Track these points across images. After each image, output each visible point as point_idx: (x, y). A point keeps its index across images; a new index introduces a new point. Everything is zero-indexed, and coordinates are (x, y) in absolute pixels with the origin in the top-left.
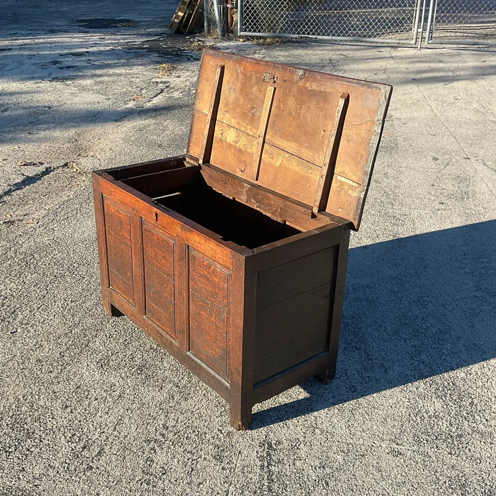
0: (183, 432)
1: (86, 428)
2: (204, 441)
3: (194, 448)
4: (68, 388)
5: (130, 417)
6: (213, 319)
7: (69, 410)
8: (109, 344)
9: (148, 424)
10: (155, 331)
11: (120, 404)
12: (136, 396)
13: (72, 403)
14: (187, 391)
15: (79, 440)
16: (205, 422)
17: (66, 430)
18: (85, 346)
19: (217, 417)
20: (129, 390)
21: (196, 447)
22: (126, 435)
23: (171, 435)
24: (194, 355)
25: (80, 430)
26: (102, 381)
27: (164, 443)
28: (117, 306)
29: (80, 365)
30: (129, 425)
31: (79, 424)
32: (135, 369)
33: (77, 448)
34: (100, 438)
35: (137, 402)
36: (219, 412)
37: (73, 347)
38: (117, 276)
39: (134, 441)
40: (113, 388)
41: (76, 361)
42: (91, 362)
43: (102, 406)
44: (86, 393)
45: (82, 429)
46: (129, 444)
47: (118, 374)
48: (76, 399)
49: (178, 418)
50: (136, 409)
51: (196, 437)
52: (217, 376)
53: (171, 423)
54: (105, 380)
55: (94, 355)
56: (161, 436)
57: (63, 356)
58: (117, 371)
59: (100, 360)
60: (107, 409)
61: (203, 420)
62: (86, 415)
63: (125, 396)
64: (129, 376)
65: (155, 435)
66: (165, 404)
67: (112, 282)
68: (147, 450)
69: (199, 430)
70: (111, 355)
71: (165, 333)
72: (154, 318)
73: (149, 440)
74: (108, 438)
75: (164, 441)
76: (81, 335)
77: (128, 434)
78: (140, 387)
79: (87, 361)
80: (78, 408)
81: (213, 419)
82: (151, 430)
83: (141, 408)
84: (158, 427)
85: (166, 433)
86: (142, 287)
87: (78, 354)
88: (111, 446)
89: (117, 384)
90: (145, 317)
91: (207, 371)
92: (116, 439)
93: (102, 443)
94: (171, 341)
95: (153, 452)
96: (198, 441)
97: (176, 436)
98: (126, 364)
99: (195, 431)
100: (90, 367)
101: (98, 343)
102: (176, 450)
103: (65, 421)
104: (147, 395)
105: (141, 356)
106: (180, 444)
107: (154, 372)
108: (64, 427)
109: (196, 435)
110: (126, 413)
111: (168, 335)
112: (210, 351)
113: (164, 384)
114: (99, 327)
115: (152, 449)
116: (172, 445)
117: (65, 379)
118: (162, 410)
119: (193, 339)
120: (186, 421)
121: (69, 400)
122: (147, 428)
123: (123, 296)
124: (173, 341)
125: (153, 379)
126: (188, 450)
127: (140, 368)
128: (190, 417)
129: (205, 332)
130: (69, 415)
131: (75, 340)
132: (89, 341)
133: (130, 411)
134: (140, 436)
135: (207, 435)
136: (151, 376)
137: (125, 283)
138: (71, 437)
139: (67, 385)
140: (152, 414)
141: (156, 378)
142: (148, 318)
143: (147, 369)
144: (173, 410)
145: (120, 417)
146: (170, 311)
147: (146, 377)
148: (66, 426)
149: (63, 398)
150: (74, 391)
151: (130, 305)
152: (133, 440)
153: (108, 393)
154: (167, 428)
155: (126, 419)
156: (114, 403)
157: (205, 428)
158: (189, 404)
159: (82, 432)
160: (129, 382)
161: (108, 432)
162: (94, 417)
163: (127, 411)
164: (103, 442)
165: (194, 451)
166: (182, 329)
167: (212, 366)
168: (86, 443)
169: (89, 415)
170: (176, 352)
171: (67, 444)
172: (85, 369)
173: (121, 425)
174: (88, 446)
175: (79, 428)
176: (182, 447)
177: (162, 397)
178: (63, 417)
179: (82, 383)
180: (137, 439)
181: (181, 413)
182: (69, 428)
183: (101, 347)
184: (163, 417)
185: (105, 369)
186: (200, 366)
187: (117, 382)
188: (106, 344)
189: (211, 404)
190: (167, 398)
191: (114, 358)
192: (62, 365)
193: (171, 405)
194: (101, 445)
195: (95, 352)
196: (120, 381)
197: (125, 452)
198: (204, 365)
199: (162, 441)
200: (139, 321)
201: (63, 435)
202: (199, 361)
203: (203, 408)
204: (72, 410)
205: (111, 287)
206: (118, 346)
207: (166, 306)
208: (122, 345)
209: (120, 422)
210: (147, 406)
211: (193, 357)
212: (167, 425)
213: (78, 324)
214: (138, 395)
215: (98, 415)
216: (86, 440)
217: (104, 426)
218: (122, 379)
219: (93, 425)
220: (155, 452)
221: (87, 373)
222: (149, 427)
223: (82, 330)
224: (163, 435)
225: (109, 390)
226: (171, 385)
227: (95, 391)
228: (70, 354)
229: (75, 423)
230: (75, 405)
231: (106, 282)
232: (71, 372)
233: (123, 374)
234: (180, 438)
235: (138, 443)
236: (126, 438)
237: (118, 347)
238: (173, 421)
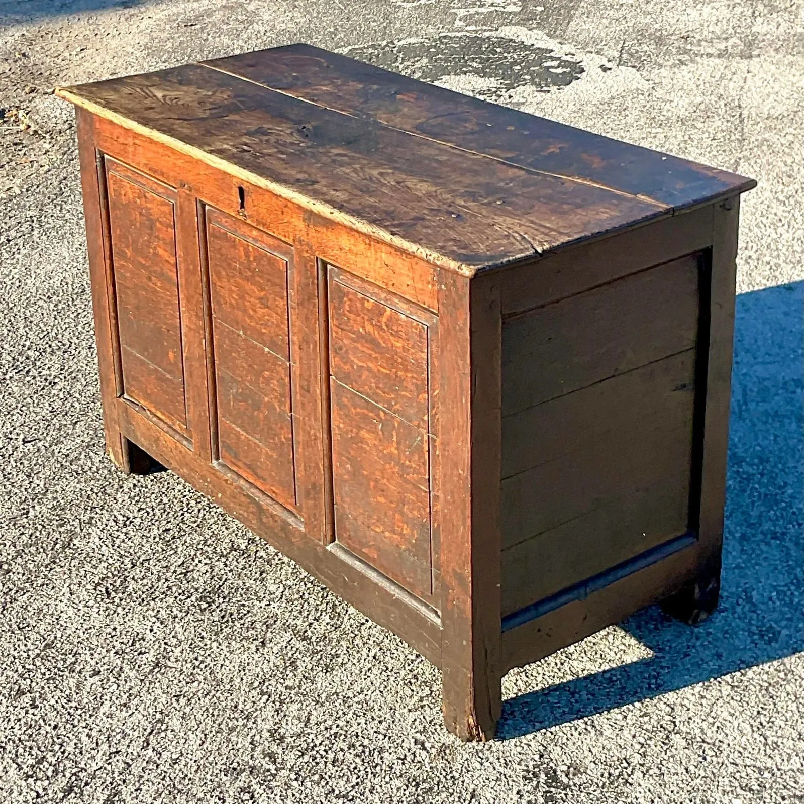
0: (322, 748)
1: (72, 744)
2: (378, 768)
3: (353, 787)
4: (23, 647)
5: (185, 713)
6: (393, 450)
7: (26, 700)
8: (123, 541)
9: (232, 730)
10: (243, 499)
11: (157, 685)
12: (197, 663)
13: (34, 684)
14: (329, 648)
15: (56, 772)
16: (380, 722)
17: (21, 750)
18: (64, 548)
19: (410, 711)
20: (179, 649)
21: (357, 784)
22: (174, 757)
23: (291, 758)
24: (346, 552)
25: (57, 747)
26: (109, 630)
27: (274, 776)
28: (143, 444)
29: (52, 593)
30: (182, 734)
31: (54, 733)
32: (193, 598)
33: (50, 792)
34: (109, 767)
35: (201, 678)
36: (416, 699)
37: (33, 549)
38: (143, 363)
39: (196, 772)
40: (137, 645)
41: (40, 582)
42: (80, 583)
43: (111, 690)
44: (71, 659)
45: (62, 745)
46: (184, 778)
47: (150, 612)
48: (44, 674)
49: (310, 713)
50: (200, 694)
51: (358, 760)
52: (407, 599)
53: (291, 727)
54: (118, 627)
55: (88, 567)
56: (267, 759)
57: (8, 572)
58: (148, 604)
59: (103, 579)
60: (125, 697)
61: (373, 719)
62: (72, 711)
63: (170, 664)
64: (180, 615)
65: (252, 757)
66: (273, 682)
67: (128, 382)
68: (231, 793)
69: (366, 742)
70: (129, 566)
71: (269, 501)
72: (240, 464)
73: (235, 769)
74: (129, 766)
75: (274, 772)
76: (51, 521)
77: (182, 755)
78: (209, 642)
79: (68, 581)
80: (50, 696)
81: (402, 714)
82: (239, 746)
83: (213, 692)
84: (257, 737)
85: (280, 751)
86: (206, 384)
87: (46, 567)
88: (137, 785)
89: (149, 636)
90: (215, 463)
91: (382, 589)
92: (151, 767)
93: (113, 778)
94: (285, 522)
95: (247, 797)
96: (362, 768)
97: (306, 758)
98: (169, 588)
99: (353, 746)
100: (78, 597)
101: (97, 540)
102: (308, 791)
103: (17, 727)
104: (227, 662)
105: (207, 568)
106: (316, 777)
107: (243, 605)
108: (14, 742)
109: (357, 755)
110: (175, 704)
111: (277, 506)
112: (387, 534)
113: (269, 635)
114: (96, 501)
115: (242, 790)
116: (296, 779)
117: (14, 626)
118: (266, 697)
119: (343, 508)
120: (329, 722)
121: (26, 676)
122: (229, 741)
123: (159, 414)
124: (291, 520)
125: (242, 622)
126: (337, 792)
127: (205, 597)
128: (340, 712)
129: (372, 484)
130: (27, 712)
131: (38, 534)
132: (72, 535)
133: (183, 701)
134: (211, 759)
135: (386, 755)
136: (235, 615)
137: (161, 379)
138: (33, 766)
139: (19, 640)
140: (240, 706)
141: (248, 620)
142: (224, 466)
143: (224, 598)
144: (296, 694)
145: (158, 716)
146: (280, 439)
147: (223, 617)
148: (19, 739)
149: (10, 673)
150: (38, 655)
151: (177, 437)
152: (193, 770)
153: (127, 657)
154: (282, 739)
155: (175, 720)
156: (142, 681)
157: (381, 737)
158: (336, 679)
159: (63, 753)
160: (181, 630)
161: (130, 751)
162: (91, 716)
163: (178, 701)
164: (116, 775)
165: (353, 793)
166: (314, 486)
167: (394, 574)
168: (74, 778)
169: (79, 712)
170: (299, 548)
171: (24, 784)
172: (66, 601)
173: (163, 734)
174: (80, 788)
175: (54, 743)
176: (323, 783)
177: (265, 666)
178: (12, 717)
179: (59, 635)
180: (205, 766)
181: (317, 702)
182: (28, 744)
183: (104, 548)
184: (269, 712)
185: (117, 601)
186: (363, 577)
187: (148, 632)
188: (118, 542)
189: (392, 679)
190: (277, 667)
191: (137, 572)
192: (6, 594)
193: (289, 683)
194: (111, 784)
195: (89, 559)
196: (155, 628)
197: (175, 798)
198: (372, 575)
199: (269, 770)
200: (203, 477)
201: (14, 761)
202: (358, 566)
203: (373, 688)
204: (33, 700)
205: (126, 396)
206: (148, 545)
207: (271, 428)
208: (157, 543)
209: (158, 725)
210: (228, 687)
211: (343, 557)
212: (282, 731)
213: (44, 494)
214: (202, 662)
215: (102, 710)
216: (74, 771)
217: (118, 737)
218: (162, 623)
219: (89, 736)
220: (252, 797)
221: (71, 612)
222: (234, 739)
223: (54, 508)
224: (272, 757)
225: (128, 650)
226: (289, 634)
227: (92, 654)
228: (24, 567)
229: (43, 732)
230: (43, 688)
231: (114, 385)
232: (29, 608)
233: (163, 612)
234: (317, 764)
235: (208, 777)
236: (176, 766)
237: (147, 547)
238: (296, 721)
